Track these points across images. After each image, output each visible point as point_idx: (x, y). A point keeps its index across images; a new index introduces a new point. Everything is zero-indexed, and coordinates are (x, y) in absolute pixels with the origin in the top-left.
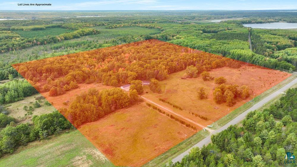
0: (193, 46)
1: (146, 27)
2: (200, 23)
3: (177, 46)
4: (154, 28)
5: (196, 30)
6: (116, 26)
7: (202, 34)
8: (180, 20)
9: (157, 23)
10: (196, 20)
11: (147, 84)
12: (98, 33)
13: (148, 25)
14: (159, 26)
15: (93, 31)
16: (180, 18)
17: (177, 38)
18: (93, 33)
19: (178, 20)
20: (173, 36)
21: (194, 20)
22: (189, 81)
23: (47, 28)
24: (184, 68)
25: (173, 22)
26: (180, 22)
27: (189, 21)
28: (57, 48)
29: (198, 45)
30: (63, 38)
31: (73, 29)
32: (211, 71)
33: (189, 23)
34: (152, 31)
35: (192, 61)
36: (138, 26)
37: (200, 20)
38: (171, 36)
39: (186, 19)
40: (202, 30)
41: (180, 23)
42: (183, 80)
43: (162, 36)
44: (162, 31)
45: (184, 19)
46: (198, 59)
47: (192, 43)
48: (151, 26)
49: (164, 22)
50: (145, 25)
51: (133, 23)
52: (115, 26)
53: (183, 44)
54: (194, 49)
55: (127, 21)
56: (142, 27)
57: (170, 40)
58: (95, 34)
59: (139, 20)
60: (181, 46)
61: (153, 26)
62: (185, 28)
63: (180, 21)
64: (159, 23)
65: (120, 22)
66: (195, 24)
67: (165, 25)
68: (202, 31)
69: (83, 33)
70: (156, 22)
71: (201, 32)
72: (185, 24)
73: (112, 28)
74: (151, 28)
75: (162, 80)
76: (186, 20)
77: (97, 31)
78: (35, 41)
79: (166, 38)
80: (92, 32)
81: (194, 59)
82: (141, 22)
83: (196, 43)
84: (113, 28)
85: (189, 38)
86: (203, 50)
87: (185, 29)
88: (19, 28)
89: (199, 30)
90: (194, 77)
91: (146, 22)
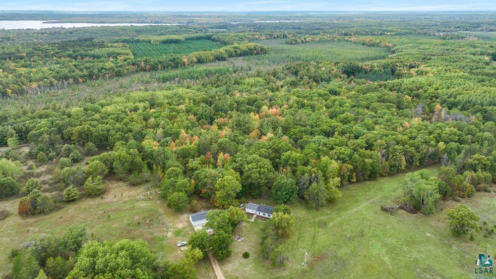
0: (452, 99)
1: (363, 44)
2: (488, 38)
3: (410, 96)
4: (378, 45)
5: (474, 55)
6: (305, 39)
7: (487, 64)
8: (443, 29)
9: (392, 35)
10: (482, 30)
11: (266, 216)
12: (263, 51)
13: (367, 39)
14: (389, 43)
15: (255, 49)
16: (446, 26)
17: (417, 72)
18: (255, 52)
19: (439, 31)
20: (411, 67)
21: (478, 31)
22: (405, 223)
23: (187, 39)
24: (403, 167)
25: (425, 34)
26: (441, 34)
27: (465, 32)
28: (165, 80)
29: (466, 98)
30: (195, 60)
31: (225, 44)
32: (489, 191)
33: (463, 38)
34: (372, 52)
35: (431, 150)
36: (347, 41)
37: (491, 31)
38: (406, 66)
39: (458, 27)
40: (488, 54)
41: (440, 37)
42: (384, 218)
43: (385, 67)
44: (393, 52)
45: (452, 28)
46: (453, 145)
47: (451, 90)
48: (374, 40)
49: (406, 34)
50: (361, 38)
51: (341, 34)
52: (303, 39)
53: (425, 91)
54: (450, 108)
55: (330, 30)
56: (355, 43)
57: (399, 76)
58: (258, 53)
59: (354, 29)
60: (418, 96)
61: (378, 41)
62: (448, 48)
63: (443, 31)
64: (396, 34)
65: (317, 32)
66: (476, 39)
67: (405, 39)
68: (490, 57)
69: (236, 52)
70: (389, 33)
71: (487, 59)
72: (452, 38)
73: (297, 43)
74: (373, 45)
75: (318, 207)
76: (456, 31)
77: (262, 49)
78: (143, 63)
79: (392, 69)
80: (251, 50)
81: (441, 145)
82: (357, 33)
83: (460, 91)
84: (299, 43)
85: (448, 74)
86: (478, 114)
87: (448, 50)
88: (147, 39)
89: (482, 54)
90: (423, 213)
91: (367, 34)
